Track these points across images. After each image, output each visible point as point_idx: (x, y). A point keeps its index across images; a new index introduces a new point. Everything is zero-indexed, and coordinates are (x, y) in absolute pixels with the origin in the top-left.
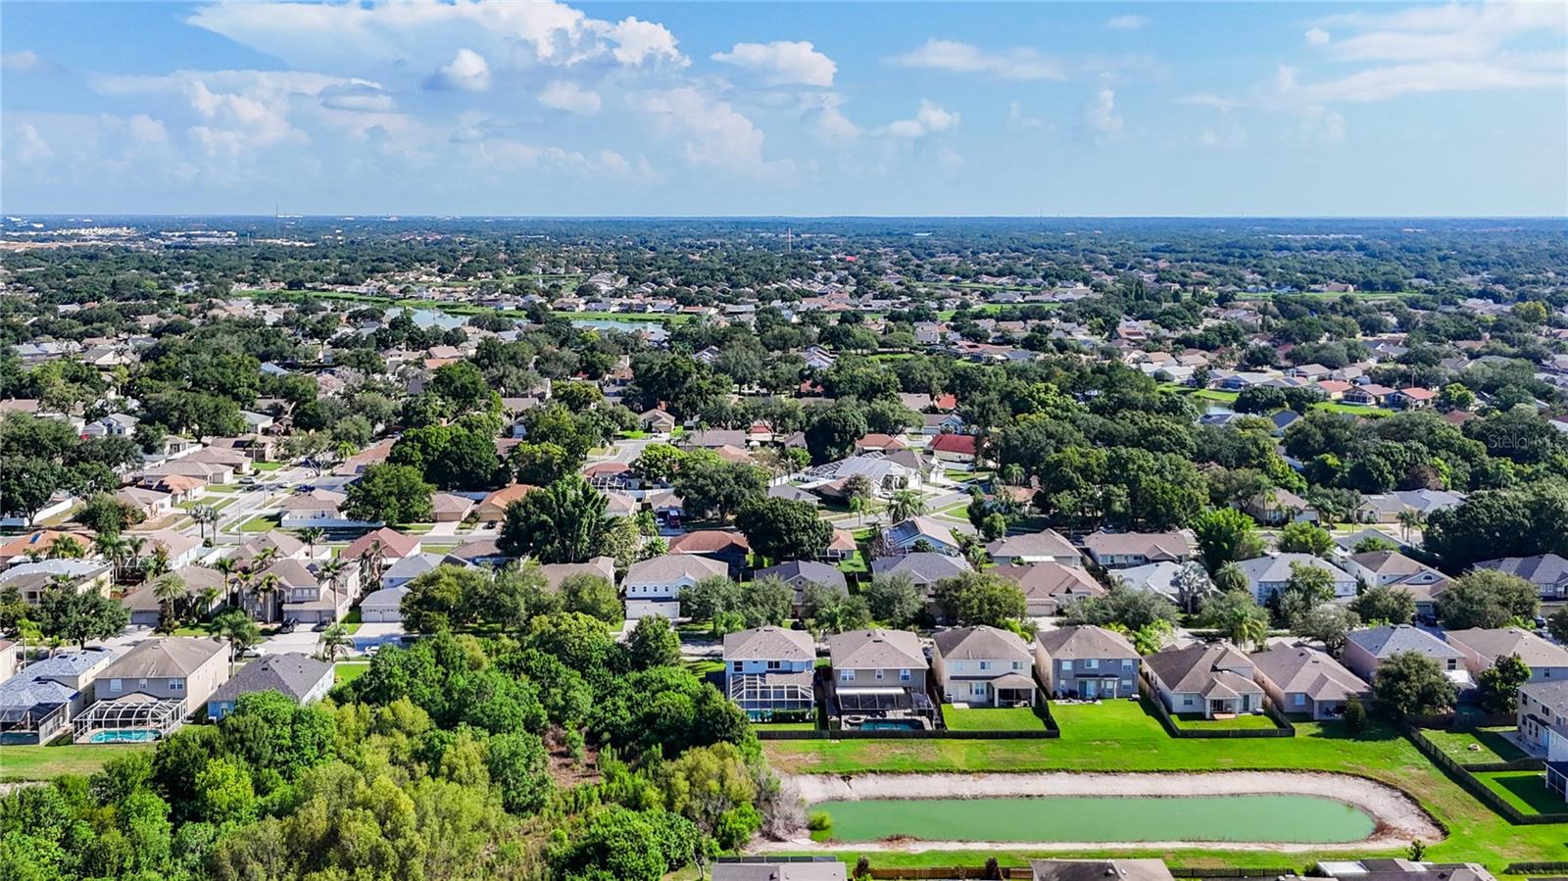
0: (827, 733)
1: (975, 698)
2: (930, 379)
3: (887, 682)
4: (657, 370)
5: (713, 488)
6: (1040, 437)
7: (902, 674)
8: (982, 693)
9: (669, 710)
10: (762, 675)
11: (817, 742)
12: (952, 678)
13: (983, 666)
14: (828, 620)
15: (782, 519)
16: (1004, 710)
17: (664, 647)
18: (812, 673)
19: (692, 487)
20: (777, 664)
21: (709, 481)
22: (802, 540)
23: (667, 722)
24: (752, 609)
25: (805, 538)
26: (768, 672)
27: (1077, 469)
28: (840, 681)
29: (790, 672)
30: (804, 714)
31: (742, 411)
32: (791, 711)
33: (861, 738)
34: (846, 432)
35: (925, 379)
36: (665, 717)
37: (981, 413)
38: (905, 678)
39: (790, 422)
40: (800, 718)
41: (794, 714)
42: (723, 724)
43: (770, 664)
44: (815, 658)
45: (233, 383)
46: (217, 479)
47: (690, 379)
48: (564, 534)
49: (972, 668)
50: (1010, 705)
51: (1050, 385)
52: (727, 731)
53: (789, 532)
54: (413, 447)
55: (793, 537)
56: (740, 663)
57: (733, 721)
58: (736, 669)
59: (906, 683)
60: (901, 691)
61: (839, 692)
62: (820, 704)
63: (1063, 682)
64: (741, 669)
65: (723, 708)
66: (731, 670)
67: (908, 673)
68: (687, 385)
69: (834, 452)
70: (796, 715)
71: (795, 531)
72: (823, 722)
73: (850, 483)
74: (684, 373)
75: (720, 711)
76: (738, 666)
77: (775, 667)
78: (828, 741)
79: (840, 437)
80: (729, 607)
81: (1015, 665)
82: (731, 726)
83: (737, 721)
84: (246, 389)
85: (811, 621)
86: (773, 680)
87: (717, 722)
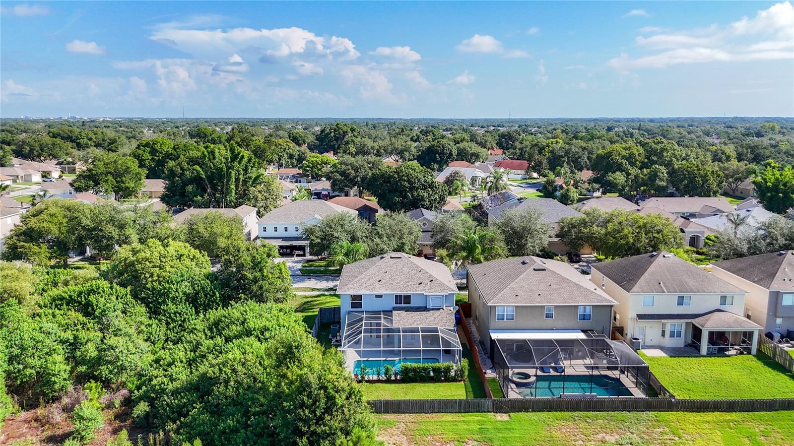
0: (488, 403)
1: (668, 342)
2: (486, 141)
3: (560, 324)
4: (328, 131)
5: (353, 172)
6: (577, 150)
7: (581, 311)
8: (679, 336)
9: (234, 371)
10: (388, 313)
11: (473, 419)
12: (641, 317)
13: (681, 301)
14: (463, 248)
15: (406, 178)
16: (713, 359)
17: (264, 278)
18: (453, 309)
19: (337, 172)
20: (407, 298)
21: (350, 167)
22: (422, 197)
23: (230, 392)
24: (377, 240)
25: (426, 194)
26: (395, 309)
27: (623, 157)
28: (494, 322)
29: (425, 309)
30: (448, 370)
31: (377, 147)
32: (430, 365)
33: (541, 410)
34: (444, 154)
35: (483, 141)
36: (227, 382)
37: (521, 153)
38: (584, 317)
39: (407, 154)
40: (441, 376)
41: (434, 370)
42: (313, 408)
43: (398, 299)
44: (457, 291)
45: (77, 137)
46: (27, 178)
47: (347, 136)
48: (214, 188)
49: (666, 303)
50: (721, 353)
51: (559, 140)
52: (319, 420)
53: (412, 189)
54: (144, 151)
55: (415, 194)
56: (359, 297)
57: (330, 399)
58: (353, 305)
59: (586, 324)
60: (581, 336)
61: (494, 336)
62: (467, 353)
63: (779, 321)
64: (360, 306)
65: (313, 379)
66: (345, 306)
67: (588, 311)
68: (346, 139)
69: (436, 166)
70: (436, 370)
71: (417, 188)
72: (478, 386)
73: (451, 176)
74: (344, 132)
75: (309, 385)
76: (357, 301)
77: (404, 302)
78: (491, 415)
79: (440, 157)
80: (354, 239)
81: (724, 299)
82: (328, 410)
83: (340, 400)
84: (86, 140)
85: (443, 252)
86: (402, 320)
87: (302, 405)
